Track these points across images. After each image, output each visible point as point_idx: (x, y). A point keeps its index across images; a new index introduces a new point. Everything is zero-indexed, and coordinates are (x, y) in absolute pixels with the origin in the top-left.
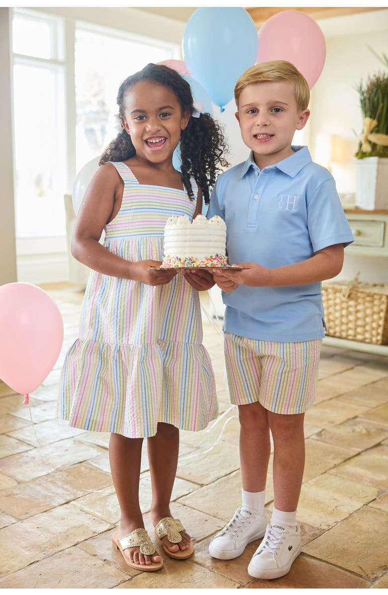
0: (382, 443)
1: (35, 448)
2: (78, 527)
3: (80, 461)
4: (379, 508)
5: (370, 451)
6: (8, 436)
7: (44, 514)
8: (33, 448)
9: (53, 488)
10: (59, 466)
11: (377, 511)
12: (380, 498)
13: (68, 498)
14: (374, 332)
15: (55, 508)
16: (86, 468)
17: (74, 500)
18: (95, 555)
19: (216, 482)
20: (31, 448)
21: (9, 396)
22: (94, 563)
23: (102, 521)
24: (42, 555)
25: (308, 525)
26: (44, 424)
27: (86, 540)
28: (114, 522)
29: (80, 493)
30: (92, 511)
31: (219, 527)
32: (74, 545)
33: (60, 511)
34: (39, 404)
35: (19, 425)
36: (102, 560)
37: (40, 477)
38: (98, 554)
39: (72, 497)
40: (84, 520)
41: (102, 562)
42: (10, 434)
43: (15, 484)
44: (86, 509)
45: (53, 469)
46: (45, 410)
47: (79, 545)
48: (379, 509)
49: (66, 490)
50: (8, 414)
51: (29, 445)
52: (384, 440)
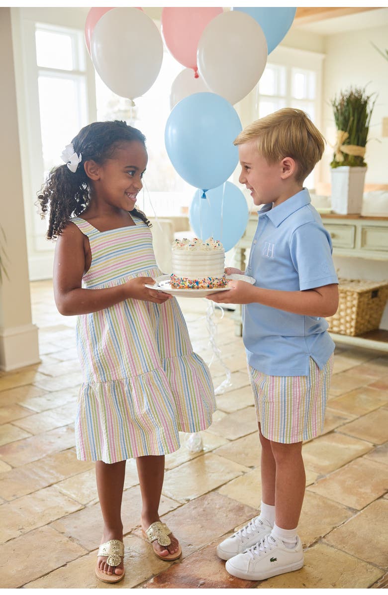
0: (336, 430)
1: (34, 435)
2: (54, 508)
3: (68, 448)
4: (314, 491)
5: (322, 437)
6: (13, 425)
7: (29, 496)
8: (31, 435)
9: (41, 473)
10: (49, 452)
11: (312, 494)
12: (317, 483)
13: (52, 481)
14: (348, 325)
15: (38, 490)
16: (72, 454)
17: (56, 483)
18: (62, 533)
19: (180, 467)
20: (30, 435)
21: (20, 386)
22: (60, 540)
23: (75, 502)
24: (19, 533)
25: (248, 506)
26: (45, 413)
27: (58, 519)
28: (85, 503)
29: (62, 477)
30: (69, 493)
31: (172, 508)
32: (48, 524)
33: (43, 493)
34: (45, 394)
35: (24, 414)
36: (67, 537)
37: (32, 462)
38: (65, 532)
39: (55, 481)
40: (60, 501)
41: (67, 539)
42: (14, 423)
43: (10, 469)
44: (64, 491)
45: (44, 455)
46: (49, 400)
47: (51, 524)
48: (314, 493)
49: (52, 474)
50: (17, 404)
51: (28, 432)
52: (337, 428)
